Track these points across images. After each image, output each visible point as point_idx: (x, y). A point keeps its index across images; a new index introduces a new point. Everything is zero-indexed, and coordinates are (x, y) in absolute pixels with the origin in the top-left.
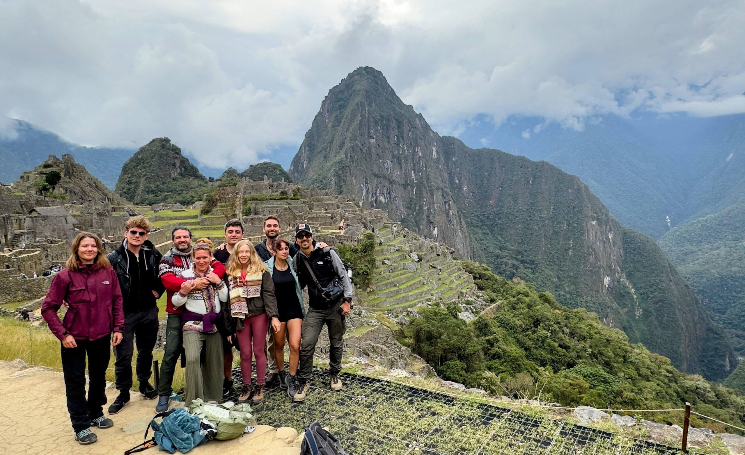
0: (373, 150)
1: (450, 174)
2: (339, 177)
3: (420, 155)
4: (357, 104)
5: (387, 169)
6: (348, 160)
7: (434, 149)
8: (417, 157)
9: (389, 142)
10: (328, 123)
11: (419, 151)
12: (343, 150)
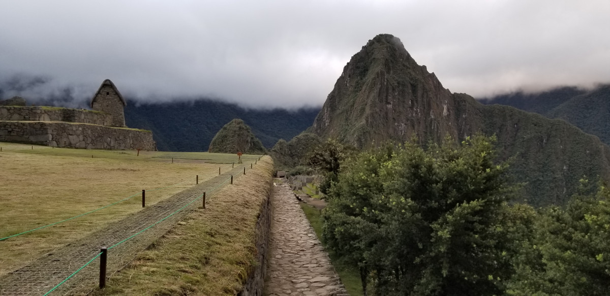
0: (390, 115)
1: (459, 130)
2: (361, 141)
3: (433, 117)
4: (378, 74)
5: (401, 131)
6: (369, 125)
7: (445, 107)
8: (429, 119)
9: (404, 107)
10: (349, 87)
11: (431, 113)
12: (365, 116)
